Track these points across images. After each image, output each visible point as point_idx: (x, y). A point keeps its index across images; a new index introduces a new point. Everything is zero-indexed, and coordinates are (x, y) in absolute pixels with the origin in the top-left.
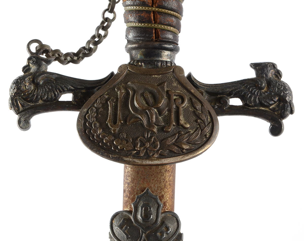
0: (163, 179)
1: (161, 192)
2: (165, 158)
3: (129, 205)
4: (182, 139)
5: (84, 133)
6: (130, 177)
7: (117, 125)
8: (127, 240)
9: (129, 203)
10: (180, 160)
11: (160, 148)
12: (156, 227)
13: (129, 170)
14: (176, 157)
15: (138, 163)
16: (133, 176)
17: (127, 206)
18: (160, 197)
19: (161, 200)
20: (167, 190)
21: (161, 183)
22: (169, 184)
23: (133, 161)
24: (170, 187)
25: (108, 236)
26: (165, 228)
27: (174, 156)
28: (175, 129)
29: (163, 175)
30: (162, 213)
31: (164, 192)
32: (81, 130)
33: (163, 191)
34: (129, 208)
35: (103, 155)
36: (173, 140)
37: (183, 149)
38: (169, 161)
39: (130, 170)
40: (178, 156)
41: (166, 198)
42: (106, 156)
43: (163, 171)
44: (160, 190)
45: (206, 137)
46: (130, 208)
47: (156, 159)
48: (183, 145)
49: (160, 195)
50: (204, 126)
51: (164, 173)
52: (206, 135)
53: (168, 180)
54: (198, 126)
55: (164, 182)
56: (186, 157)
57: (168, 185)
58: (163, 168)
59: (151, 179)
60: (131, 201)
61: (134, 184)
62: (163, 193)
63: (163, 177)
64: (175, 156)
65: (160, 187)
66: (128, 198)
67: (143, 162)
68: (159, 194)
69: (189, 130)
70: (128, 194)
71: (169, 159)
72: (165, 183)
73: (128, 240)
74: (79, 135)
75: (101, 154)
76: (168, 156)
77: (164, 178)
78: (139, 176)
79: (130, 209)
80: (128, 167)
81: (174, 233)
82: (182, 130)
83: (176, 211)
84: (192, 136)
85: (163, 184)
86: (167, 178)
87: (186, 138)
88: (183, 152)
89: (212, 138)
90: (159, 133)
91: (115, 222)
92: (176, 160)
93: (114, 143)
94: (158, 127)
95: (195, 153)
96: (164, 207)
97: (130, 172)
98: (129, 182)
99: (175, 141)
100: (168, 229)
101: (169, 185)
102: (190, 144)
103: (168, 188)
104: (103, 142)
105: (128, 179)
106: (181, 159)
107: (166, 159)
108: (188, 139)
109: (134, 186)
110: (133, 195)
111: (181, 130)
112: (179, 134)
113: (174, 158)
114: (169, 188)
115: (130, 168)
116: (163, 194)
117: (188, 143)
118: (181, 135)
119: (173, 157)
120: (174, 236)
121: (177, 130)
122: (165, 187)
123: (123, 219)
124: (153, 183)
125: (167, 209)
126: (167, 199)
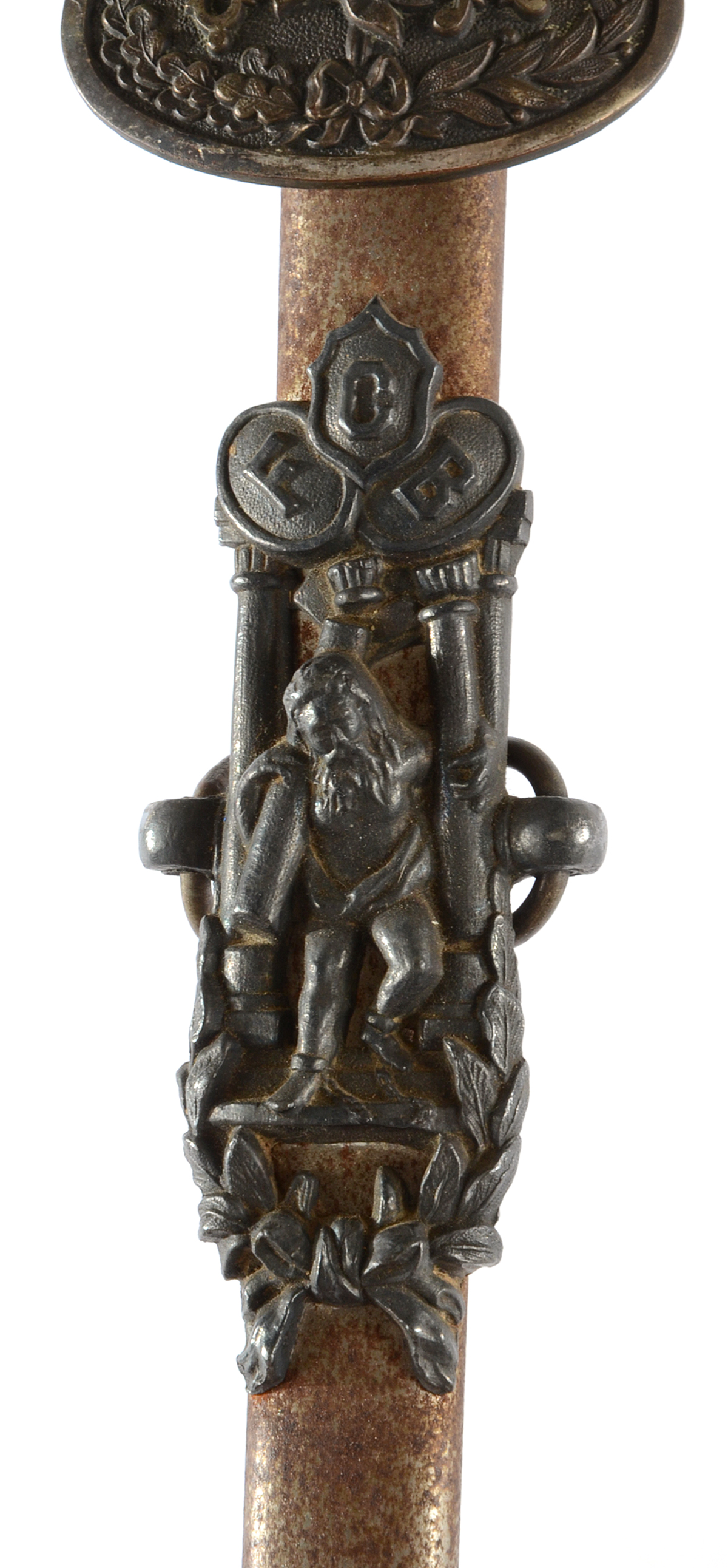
0: (446, 258)
1: (435, 316)
2: (436, 149)
3: (299, 377)
4: (511, 63)
5: (89, 60)
6: (301, 256)
7: (230, 13)
8: (285, 523)
9: (299, 369)
10: (500, 157)
11: (411, 106)
12: (408, 462)
13: (297, 225)
14: (481, 144)
15: (316, 173)
16: (313, 251)
17: (291, 383)
18: (429, 337)
19: (435, 350)
20: (461, 304)
21: (433, 273)
22: (471, 280)
23: (295, 167)
24: (476, 293)
25: (211, 514)
26: (450, 465)
27: (476, 139)
28: (481, 23)
29: (443, 241)
30: (439, 405)
31: (450, 315)
32: (77, 48)
33: (446, 308)
34: (298, 389)
35: (171, 150)
36: (470, 69)
37: (516, 107)
38: (451, 161)
39: (302, 226)
40: (490, 139)
41: (456, 342)
42: (182, 150)
43: (446, 224)
44: (433, 307)
45: (621, 57)
46: (303, 388)
47: (392, 153)
48: (516, 90)
49: (431, 329)
50: (614, 5)
51: (447, 232)
52: (621, 46)
53: (466, 261)
54: (587, 6)
55: (447, 269)
56: (526, 140)
57: (466, 286)
58: (443, 211)
59: (393, 258)
60: (306, 359)
61: (320, 284)
62: (444, 318)
63: (445, 249)
64: (478, 141)
65: (429, 291)
66: (297, 346)
67: (340, 169)
68: (425, 323)
69: (547, 25)
70: (293, 332)
71: (451, 150)
72: (452, 276)
73: (291, 522)
74: (72, 69)
75: (160, 145)
76: (449, 138)
77: (449, 254)
78: (340, 248)
79: (303, 396)
80: (293, 215)
81: (491, 490)
82: (515, 27)
83: (506, 401)
84: (555, 48)
85: (445, 280)
86: (464, 252)
87: (532, 58)
88: (515, 122)
89: (647, 59)
90: (412, 43)
91: (239, 452)
92: (484, 155)
93: (218, 93)
94: (408, 15)
95: (569, 125)
96: (447, 381)
97: (303, 232)
98: (299, 276)
99: (481, 75)
100: (461, 470)
101: (473, 285)
102: (550, 85)
103: (468, 296)
104: (170, 92)
105: (295, 267)
106: (504, 153)
107: (438, 152)
108: (539, 65)
109: (319, 292)
110: (314, 334)
111: (512, 27)
112: (499, 42)
113: (472, 146)
114: (471, 297)
115: (301, 218)
116: (446, 323)
117: (540, 80)
118: (509, 47)
119: (472, 142)
120: (489, 498)
121: (490, 28)
122: (452, 293)
123: (269, 436)
124: (402, 276)
125: (462, 388)
126: (464, 344)
